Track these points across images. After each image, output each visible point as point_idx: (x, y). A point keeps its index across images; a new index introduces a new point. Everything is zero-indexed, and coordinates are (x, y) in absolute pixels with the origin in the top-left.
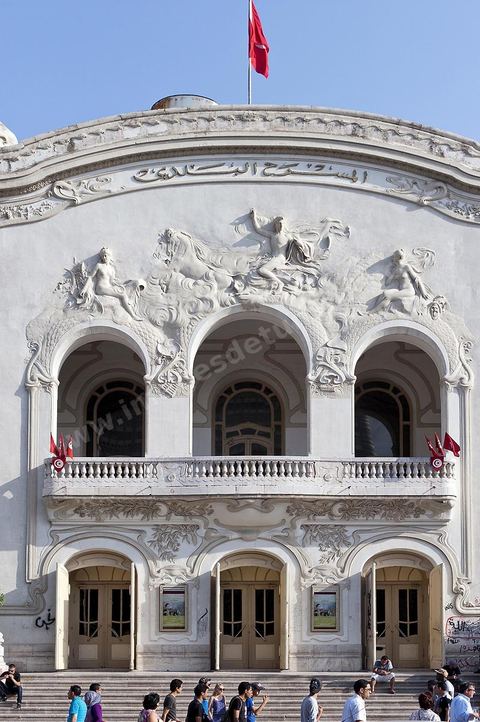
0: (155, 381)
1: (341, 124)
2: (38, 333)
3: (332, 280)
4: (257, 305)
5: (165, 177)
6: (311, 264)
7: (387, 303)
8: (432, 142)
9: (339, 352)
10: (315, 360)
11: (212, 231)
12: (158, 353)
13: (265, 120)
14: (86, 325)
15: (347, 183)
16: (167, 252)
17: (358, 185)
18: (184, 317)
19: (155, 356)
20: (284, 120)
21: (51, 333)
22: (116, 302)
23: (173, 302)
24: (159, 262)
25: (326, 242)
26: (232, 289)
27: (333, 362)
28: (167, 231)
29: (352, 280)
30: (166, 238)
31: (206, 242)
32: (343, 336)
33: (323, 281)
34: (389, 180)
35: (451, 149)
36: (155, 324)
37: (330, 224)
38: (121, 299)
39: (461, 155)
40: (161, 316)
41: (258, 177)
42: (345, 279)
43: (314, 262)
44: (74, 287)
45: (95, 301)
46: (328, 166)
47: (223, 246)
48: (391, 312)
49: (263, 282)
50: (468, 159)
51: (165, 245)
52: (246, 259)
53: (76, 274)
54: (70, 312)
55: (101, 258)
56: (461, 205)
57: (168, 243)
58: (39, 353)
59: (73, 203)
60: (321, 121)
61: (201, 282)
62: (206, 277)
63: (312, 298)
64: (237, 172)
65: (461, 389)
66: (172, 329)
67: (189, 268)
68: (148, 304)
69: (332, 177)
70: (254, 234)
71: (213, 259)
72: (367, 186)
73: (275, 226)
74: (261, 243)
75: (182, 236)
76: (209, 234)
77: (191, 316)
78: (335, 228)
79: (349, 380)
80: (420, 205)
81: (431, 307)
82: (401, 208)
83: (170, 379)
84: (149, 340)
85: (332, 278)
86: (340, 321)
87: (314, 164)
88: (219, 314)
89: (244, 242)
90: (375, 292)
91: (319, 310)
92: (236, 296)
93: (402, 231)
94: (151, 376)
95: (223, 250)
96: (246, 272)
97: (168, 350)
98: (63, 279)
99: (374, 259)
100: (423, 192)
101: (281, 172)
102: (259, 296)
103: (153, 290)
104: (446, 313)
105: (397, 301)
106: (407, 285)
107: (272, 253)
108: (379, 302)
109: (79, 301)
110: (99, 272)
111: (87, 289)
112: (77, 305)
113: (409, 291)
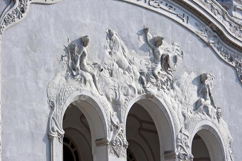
0: (112, 143)
2: (54, 93)
3: (179, 86)
4: (153, 97)
6: (170, 72)
7: (202, 107)
8: (212, 6)
9: (186, 138)
10: (177, 142)
11: (129, 37)
12: (112, 122)
14: (78, 93)
15: (180, 21)
16: (110, 46)
17: (185, 24)
18: (122, 98)
19: (110, 124)
21: (61, 94)
22: (91, 78)
23: (117, 85)
24: (107, 52)
25: (175, 59)
26: (141, 82)
27: (184, 144)
28: (110, 31)
29: (187, 88)
30: (110, 35)
31: (126, 44)
32: (186, 126)
33: (175, 85)
34: (196, 25)
35: (219, 13)
36: (108, 99)
37: (176, 47)
38: (93, 76)
39: (222, 18)
40: (112, 94)
41: (146, 5)
42: (184, 87)
43: (171, 72)
44: (70, 61)
45: (82, 75)
46: (174, 7)
47: (134, 49)
48: (203, 114)
49: (154, 80)
50: (224, 21)
51: (109, 40)
52: (144, 61)
53: (70, 50)
54: (70, 79)
55: (84, 42)
56: (222, 50)
57: (110, 39)
58: (55, 109)
61: (127, 73)
62: (128, 69)
63: (172, 97)
66: (116, 104)
67: (121, 61)
68: (104, 83)
69: (175, 16)
70: (146, 44)
71: (131, 57)
72: (189, 26)
73: (157, 42)
74: (150, 52)
75: (116, 36)
76: (127, 38)
77: (125, 97)
78: (178, 50)
79: (191, 158)
80: (207, 45)
81: (217, 113)
82: (201, 45)
83: (118, 143)
84: (107, 110)
85: (178, 85)
86: (184, 116)
87: (169, 4)
88: (136, 98)
89: (142, 48)
90: (195, 98)
91: (176, 106)
92: (144, 87)
93: (202, 60)
94: (109, 139)
95: (133, 51)
96: (146, 71)
97: (116, 120)
98: (64, 53)
99: (194, 76)
100: (209, 37)
101: (156, 5)
102: (153, 90)
103: (106, 73)
104: (221, 119)
105: (206, 107)
106: (208, 97)
107: (154, 60)
108: (197, 105)
109: (75, 73)
110: (84, 52)
111: (78, 65)
112: (73, 76)
113: (209, 102)
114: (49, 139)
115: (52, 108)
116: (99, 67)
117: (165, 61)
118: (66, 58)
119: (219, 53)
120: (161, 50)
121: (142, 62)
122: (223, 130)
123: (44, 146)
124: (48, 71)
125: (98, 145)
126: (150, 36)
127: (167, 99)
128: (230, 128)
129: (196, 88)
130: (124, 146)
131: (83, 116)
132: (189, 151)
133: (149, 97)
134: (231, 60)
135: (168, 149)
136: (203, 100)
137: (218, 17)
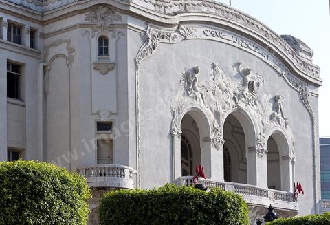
0: (213, 140)
1: (263, 30)
2: (175, 106)
4: (242, 110)
5: (214, 36)
6: (254, 94)
7: (275, 118)
8: (285, 48)
9: (264, 138)
10: (257, 141)
11: (227, 68)
12: (214, 126)
13: (243, 19)
14: (192, 106)
15: (263, 58)
16: (214, 74)
17: (266, 60)
18: (221, 110)
20: (248, 21)
21: (180, 107)
22: (200, 96)
23: (218, 101)
24: (211, 78)
25: (258, 84)
26: (234, 99)
27: (262, 143)
28: (213, 64)
30: (214, 66)
31: (225, 73)
32: (264, 131)
33: (257, 102)
34: (274, 61)
35: (290, 53)
36: (212, 110)
37: (259, 76)
38: (202, 95)
40: (214, 107)
41: (239, 46)
42: (264, 104)
45: (194, 94)
46: (259, 48)
47: (230, 76)
49: (243, 99)
50: (293, 59)
52: (237, 85)
53: (186, 76)
54: (186, 96)
55: (195, 71)
56: (291, 79)
57: (214, 69)
58: (176, 117)
59: (185, 38)
60: (258, 26)
61: (225, 93)
62: (226, 91)
63: (255, 110)
64: (234, 42)
65: (293, 162)
66: (217, 114)
67: (221, 85)
68: (209, 100)
69: (259, 54)
70: (238, 74)
71: (228, 83)
72: (268, 62)
73: (246, 72)
74: (241, 79)
75: (218, 68)
76: (225, 69)
77: (223, 110)
78: (260, 78)
79: (266, 152)
80: (281, 75)
81: (285, 123)
82: (276, 75)
83: (218, 141)
84: (211, 118)
85: (260, 102)
86: (263, 124)
87: (255, 46)
88: (231, 111)
89: (236, 77)
90: (271, 112)
91: (258, 117)
92: (236, 104)
93: (277, 86)
94: (212, 138)
95: (230, 78)
96: (238, 92)
97: (216, 125)
98: (182, 78)
99: (271, 96)
100: (282, 70)
101: (246, 46)
102: (242, 106)
103: (210, 93)
104: (288, 127)
105: (278, 118)
106: (280, 111)
107: (244, 84)
108: (272, 117)
109: (189, 92)
110: (196, 78)
111: (192, 87)
112: (188, 94)
113: (280, 114)
114: (172, 136)
115: (174, 115)
116: (206, 88)
117: (251, 86)
118: (183, 82)
119: (288, 81)
120: (249, 78)
121: (235, 86)
122: (289, 134)
123: (168, 141)
124: (171, 90)
125: (204, 141)
126: (241, 69)
127: (252, 112)
128: (294, 133)
129: (272, 105)
130: (222, 142)
131: (194, 122)
132: (265, 148)
133: (240, 110)
134: (297, 86)
135: (251, 146)
136: (276, 113)
137: (290, 56)
